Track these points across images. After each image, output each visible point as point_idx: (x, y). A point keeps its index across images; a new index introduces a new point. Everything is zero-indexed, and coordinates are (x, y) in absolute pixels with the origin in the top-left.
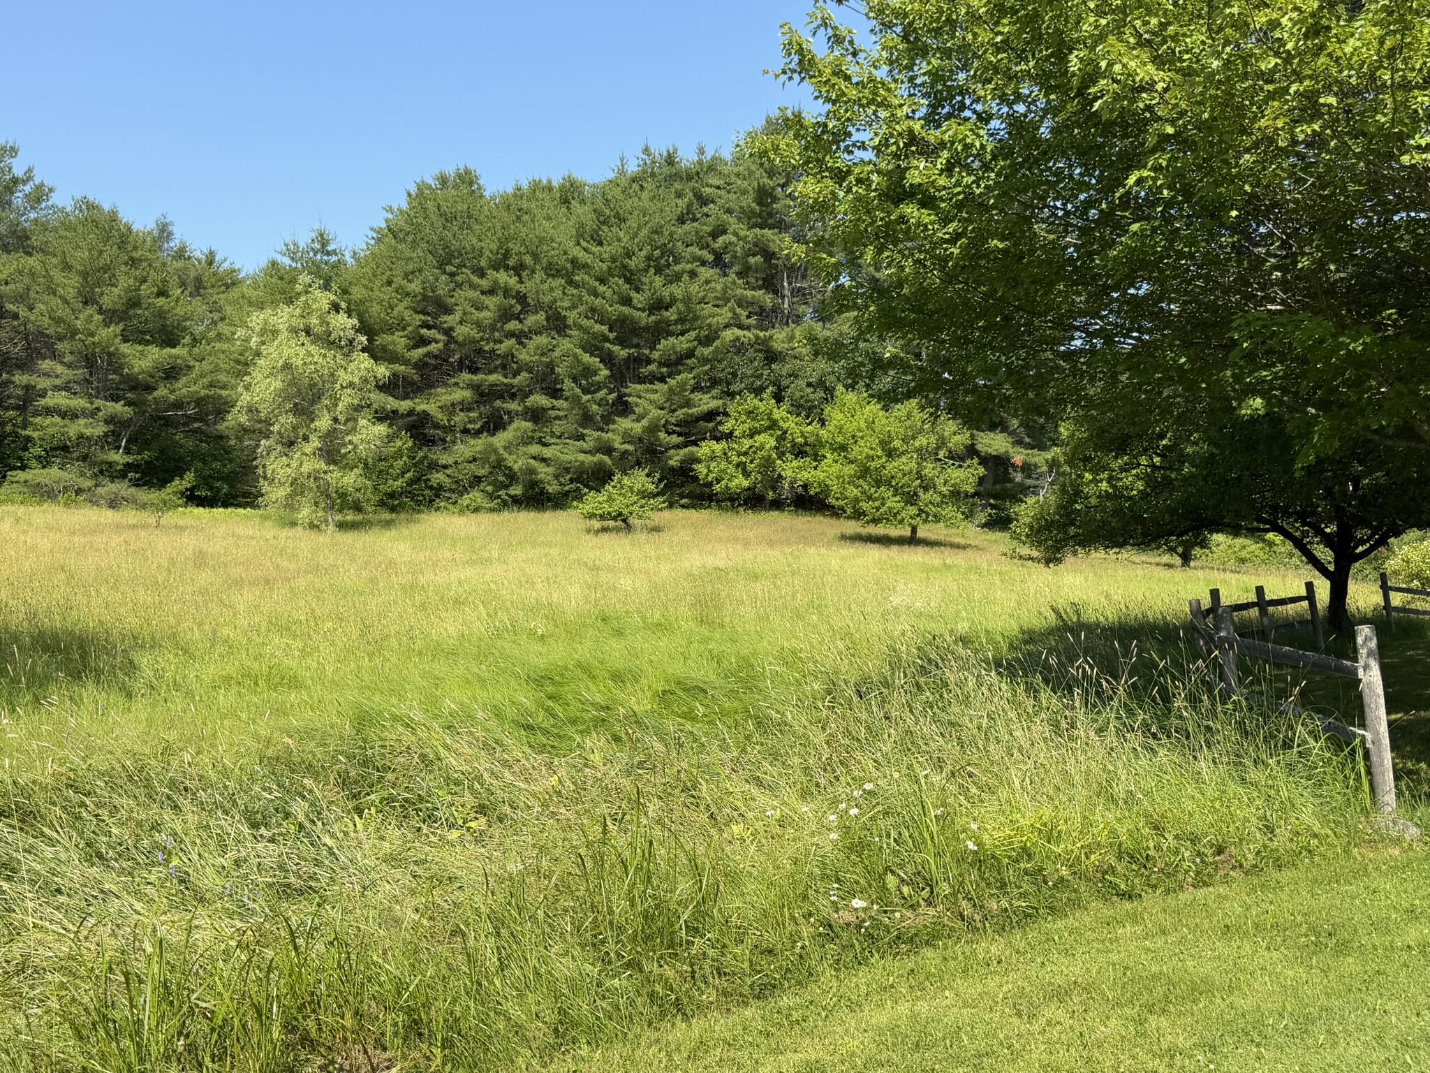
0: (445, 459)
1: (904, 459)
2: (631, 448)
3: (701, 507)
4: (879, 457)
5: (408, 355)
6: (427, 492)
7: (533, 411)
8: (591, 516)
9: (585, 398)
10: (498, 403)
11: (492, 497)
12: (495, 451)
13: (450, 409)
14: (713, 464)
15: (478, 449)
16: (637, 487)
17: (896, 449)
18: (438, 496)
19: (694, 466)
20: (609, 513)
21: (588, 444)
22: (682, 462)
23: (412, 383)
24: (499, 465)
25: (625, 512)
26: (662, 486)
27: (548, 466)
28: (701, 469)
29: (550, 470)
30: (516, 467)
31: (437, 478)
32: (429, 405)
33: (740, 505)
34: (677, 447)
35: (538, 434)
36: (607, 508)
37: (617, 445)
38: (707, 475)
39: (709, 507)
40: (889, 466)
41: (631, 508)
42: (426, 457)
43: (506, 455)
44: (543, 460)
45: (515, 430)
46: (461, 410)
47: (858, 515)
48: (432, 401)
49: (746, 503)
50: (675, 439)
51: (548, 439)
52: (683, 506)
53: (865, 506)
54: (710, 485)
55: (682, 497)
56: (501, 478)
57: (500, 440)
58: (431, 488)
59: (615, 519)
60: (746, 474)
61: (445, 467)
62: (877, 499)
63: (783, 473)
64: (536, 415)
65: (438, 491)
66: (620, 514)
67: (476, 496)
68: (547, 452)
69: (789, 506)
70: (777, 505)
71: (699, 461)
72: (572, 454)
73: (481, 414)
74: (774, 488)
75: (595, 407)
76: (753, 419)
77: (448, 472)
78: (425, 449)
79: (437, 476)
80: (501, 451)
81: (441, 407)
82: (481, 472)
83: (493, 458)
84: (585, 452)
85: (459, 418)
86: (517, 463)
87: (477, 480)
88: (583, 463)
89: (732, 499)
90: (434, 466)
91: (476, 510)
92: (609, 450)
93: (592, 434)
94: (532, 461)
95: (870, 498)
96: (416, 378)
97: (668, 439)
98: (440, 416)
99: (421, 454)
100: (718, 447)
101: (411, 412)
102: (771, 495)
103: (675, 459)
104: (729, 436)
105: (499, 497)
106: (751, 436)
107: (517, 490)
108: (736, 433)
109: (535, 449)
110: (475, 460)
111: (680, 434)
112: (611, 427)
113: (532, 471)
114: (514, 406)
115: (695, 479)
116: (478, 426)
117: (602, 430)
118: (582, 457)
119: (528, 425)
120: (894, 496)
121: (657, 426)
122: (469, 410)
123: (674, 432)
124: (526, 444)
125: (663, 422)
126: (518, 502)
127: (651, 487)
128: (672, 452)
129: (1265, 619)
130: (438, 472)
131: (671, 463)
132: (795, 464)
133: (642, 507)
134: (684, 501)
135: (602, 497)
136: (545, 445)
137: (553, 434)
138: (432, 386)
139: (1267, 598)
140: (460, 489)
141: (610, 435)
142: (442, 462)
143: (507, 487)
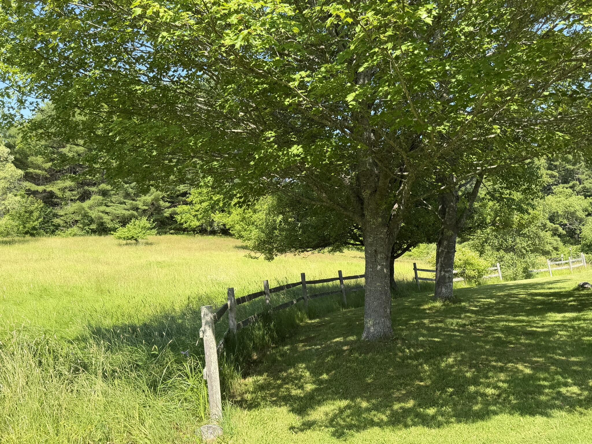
0: (61, 213)
1: (260, 214)
2: (147, 208)
3: (179, 234)
4: (249, 213)
5: (44, 166)
6: (52, 227)
7: (103, 191)
8: (120, 238)
9: (126, 186)
10: (86, 188)
11: (82, 229)
12: (83, 209)
13: (63, 190)
14: (184, 215)
15: (75, 208)
16: (142, 225)
17: (257, 209)
18: (57, 229)
19: (175, 216)
20: (128, 237)
21: (128, 206)
22: (170, 214)
23: (46, 178)
24: (86, 215)
25: (135, 237)
26: (154, 225)
27: (109, 215)
28: (178, 218)
29: (110, 217)
30: (93, 216)
31: (56, 221)
32: (54, 188)
33: (197, 233)
34: (169, 208)
35: (104, 202)
36: (126, 234)
37: (140, 207)
38: (181, 220)
39: (183, 234)
40: (254, 216)
41: (138, 234)
42: (51, 212)
43: (89, 211)
44: (107, 213)
45: (94, 200)
46: (69, 191)
47: (241, 237)
48: (55, 186)
49: (200, 232)
50: (168, 204)
51: (109, 204)
52: (172, 234)
53: (243, 233)
54: (182, 224)
55: (171, 229)
56: (86, 221)
57: (86, 204)
58: (54, 225)
59: (130, 239)
60: (198, 220)
61: (62, 216)
62: (248, 230)
63: (215, 220)
64: (104, 193)
65: (57, 227)
66: (133, 237)
67: (75, 229)
68: (108, 210)
69: (219, 233)
70: (213, 233)
71: (177, 214)
72: (120, 210)
73: (78, 192)
74: (211, 226)
75: (130, 190)
76: (201, 196)
77: (62, 218)
78: (51, 208)
79: (57, 220)
80: (86, 209)
81: (59, 189)
82: (77, 218)
83: (83, 212)
84: (126, 210)
85: (68, 194)
86: (94, 214)
87: (77, 221)
88: (124, 214)
89: (194, 230)
90: (56, 216)
91: (75, 235)
92: (137, 209)
93: (129, 202)
94: (101, 214)
95: (245, 230)
96: (48, 176)
97: (164, 204)
98: (59, 193)
99: (49, 210)
100: (185, 207)
101: (45, 191)
102: (209, 229)
103: (167, 213)
104: (191, 203)
105: (85, 229)
106: (201, 203)
107: (94, 226)
108: (194, 202)
109: (103, 208)
110: (74, 213)
111: (169, 202)
112: (138, 198)
113: (101, 218)
114: (94, 189)
115: (176, 222)
116: (76, 198)
117: (133, 200)
118: (124, 212)
119: (101, 197)
120: (256, 229)
121: (158, 198)
122: (72, 190)
123: (167, 201)
124: (99, 206)
125: (161, 197)
126: (94, 232)
127: (149, 225)
128: (166, 210)
129: (342, 285)
130: (57, 218)
131: (165, 215)
132: (219, 215)
133: (144, 234)
134: (172, 231)
135: (125, 230)
136: (108, 206)
137: (112, 202)
138: (56, 180)
139: (343, 276)
140: (68, 225)
141: (138, 202)
142: (59, 214)
143: (89, 225)
